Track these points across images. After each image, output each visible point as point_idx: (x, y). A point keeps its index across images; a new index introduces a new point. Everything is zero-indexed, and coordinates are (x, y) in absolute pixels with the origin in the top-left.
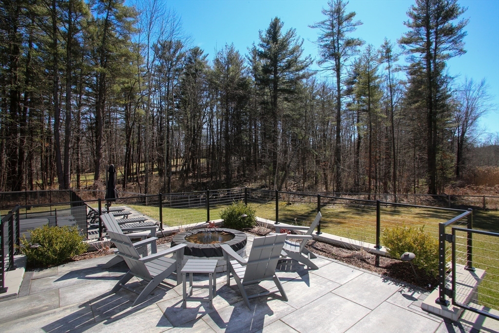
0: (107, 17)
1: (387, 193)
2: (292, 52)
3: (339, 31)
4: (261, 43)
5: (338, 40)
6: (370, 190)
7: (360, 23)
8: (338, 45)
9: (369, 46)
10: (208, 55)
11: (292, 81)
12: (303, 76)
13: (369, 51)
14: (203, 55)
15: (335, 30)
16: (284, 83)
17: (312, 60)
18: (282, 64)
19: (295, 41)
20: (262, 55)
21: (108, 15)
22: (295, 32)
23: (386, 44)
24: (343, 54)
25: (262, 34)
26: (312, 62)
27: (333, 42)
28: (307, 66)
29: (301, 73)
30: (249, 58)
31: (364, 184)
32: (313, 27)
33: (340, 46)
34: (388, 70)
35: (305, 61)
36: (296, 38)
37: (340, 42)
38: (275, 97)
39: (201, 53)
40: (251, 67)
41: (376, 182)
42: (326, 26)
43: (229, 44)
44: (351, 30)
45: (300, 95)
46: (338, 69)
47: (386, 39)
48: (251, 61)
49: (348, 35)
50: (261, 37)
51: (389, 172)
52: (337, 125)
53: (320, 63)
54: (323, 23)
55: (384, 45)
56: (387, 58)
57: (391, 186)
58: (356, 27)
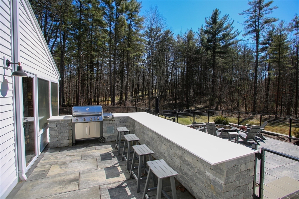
0: (130, 23)
1: (290, 114)
2: (226, 29)
3: (259, 14)
4: (206, 25)
5: (258, 20)
6: (277, 112)
7: (276, 8)
8: (258, 23)
9: (282, 21)
10: (174, 33)
11: (225, 46)
12: (233, 43)
13: (282, 25)
14: (171, 34)
15: (257, 13)
16: (220, 48)
17: (239, 33)
18: (219, 37)
19: (228, 22)
20: (206, 32)
21: (131, 21)
22: (228, 17)
23: (296, 18)
24: (262, 28)
25: (207, 19)
26: (238, 34)
27: (255, 22)
28: (235, 36)
29: (231, 41)
30: (198, 34)
31: (272, 108)
32: (242, 14)
33: (260, 23)
34: (296, 36)
35: (234, 33)
36: (229, 20)
37: (260, 21)
38: (214, 56)
39: (170, 33)
40: (199, 39)
41: (281, 107)
42: (251, 13)
43: (190, 29)
44: (268, 13)
45: (230, 54)
46: (257, 38)
47: (296, 15)
48: (199, 35)
49: (266, 16)
50: (206, 21)
51: (292, 101)
52: (255, 73)
53: (244, 35)
54: (248, 11)
55: (294, 19)
56: (295, 27)
57: (293, 110)
58: (272, 10)
